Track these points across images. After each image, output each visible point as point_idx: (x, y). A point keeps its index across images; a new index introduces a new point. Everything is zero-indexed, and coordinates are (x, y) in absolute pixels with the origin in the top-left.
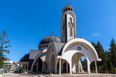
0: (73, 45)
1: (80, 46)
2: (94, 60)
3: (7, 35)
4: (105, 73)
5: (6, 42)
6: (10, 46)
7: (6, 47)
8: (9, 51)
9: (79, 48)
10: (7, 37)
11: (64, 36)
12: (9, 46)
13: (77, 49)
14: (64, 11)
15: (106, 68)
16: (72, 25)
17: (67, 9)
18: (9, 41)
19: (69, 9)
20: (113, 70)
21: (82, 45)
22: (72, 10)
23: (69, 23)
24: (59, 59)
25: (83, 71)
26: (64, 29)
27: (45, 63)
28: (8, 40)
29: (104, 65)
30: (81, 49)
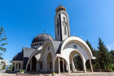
0: (69, 44)
1: (75, 44)
2: (89, 59)
3: (4, 32)
4: (98, 72)
5: (3, 40)
6: (7, 43)
7: (3, 45)
8: (5, 49)
9: (75, 47)
10: (4, 34)
11: (58, 35)
12: (5, 44)
13: (73, 47)
14: (58, 10)
15: (99, 66)
16: (65, 24)
17: (60, 9)
18: (7, 38)
19: (62, 9)
20: (107, 68)
21: (77, 44)
22: (64, 10)
23: (63, 22)
24: (58, 57)
25: (76, 70)
26: (58, 27)
27: (39, 62)
28: (5, 38)
29: (97, 63)
30: (76, 47)
